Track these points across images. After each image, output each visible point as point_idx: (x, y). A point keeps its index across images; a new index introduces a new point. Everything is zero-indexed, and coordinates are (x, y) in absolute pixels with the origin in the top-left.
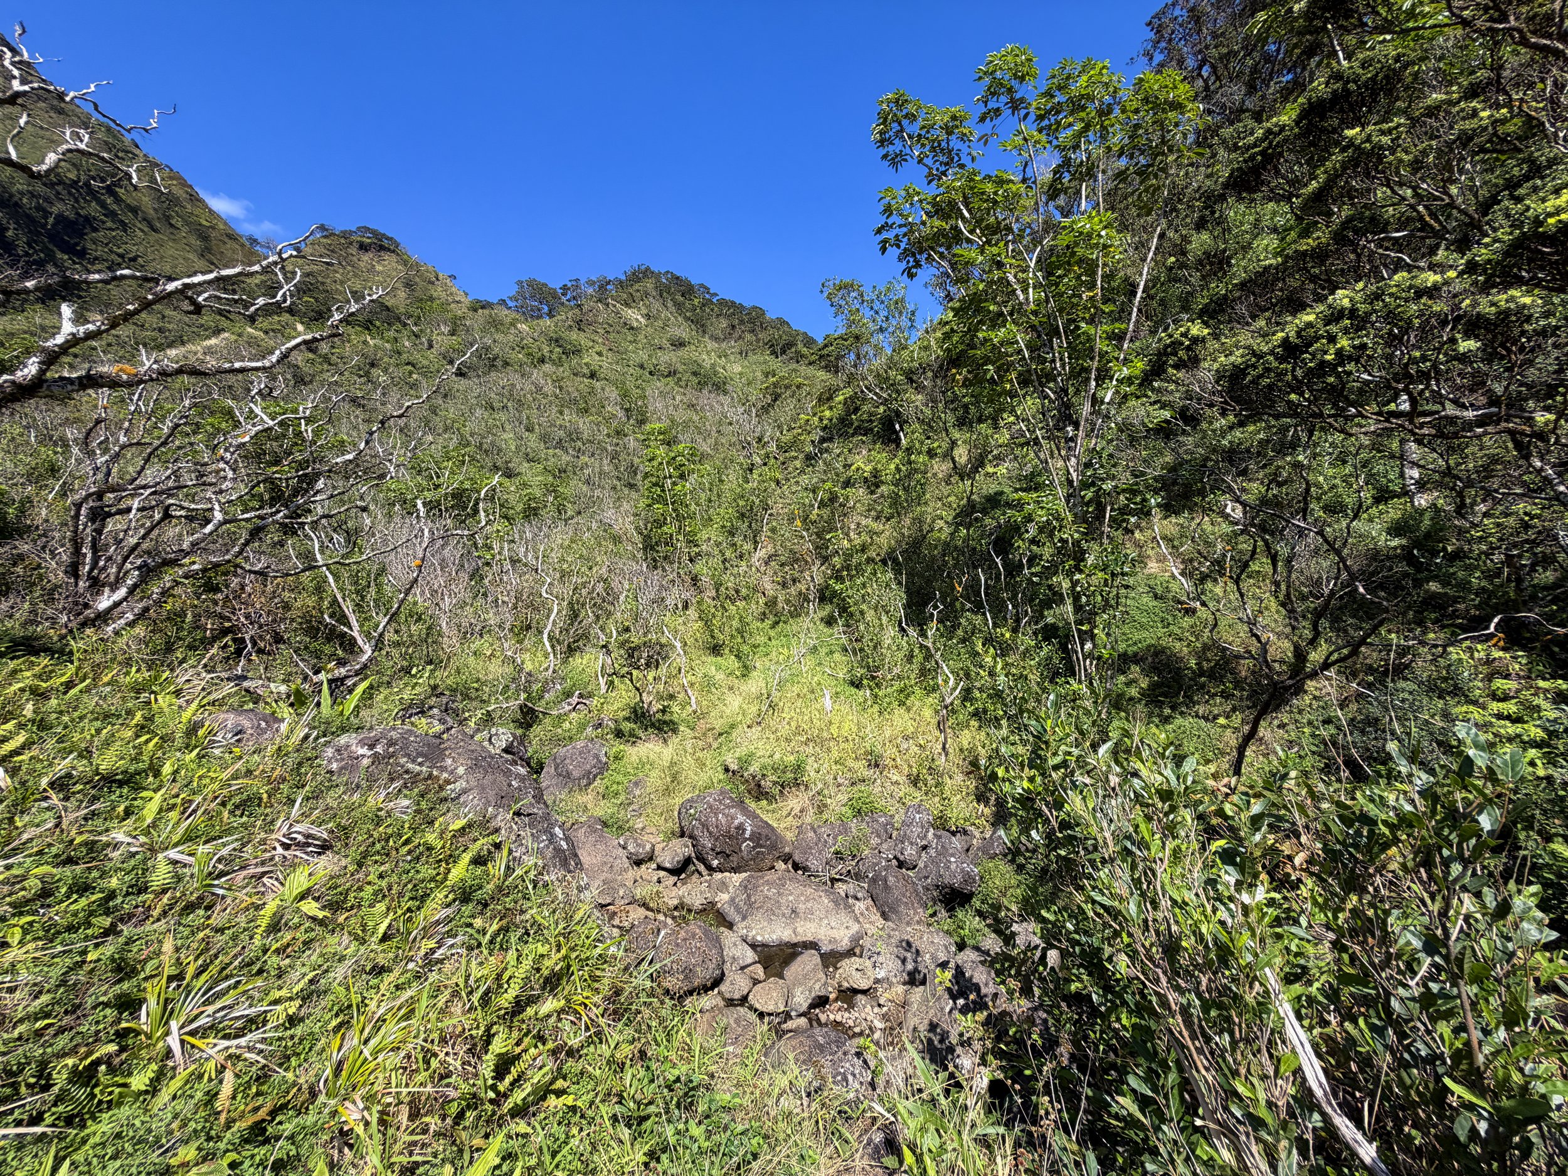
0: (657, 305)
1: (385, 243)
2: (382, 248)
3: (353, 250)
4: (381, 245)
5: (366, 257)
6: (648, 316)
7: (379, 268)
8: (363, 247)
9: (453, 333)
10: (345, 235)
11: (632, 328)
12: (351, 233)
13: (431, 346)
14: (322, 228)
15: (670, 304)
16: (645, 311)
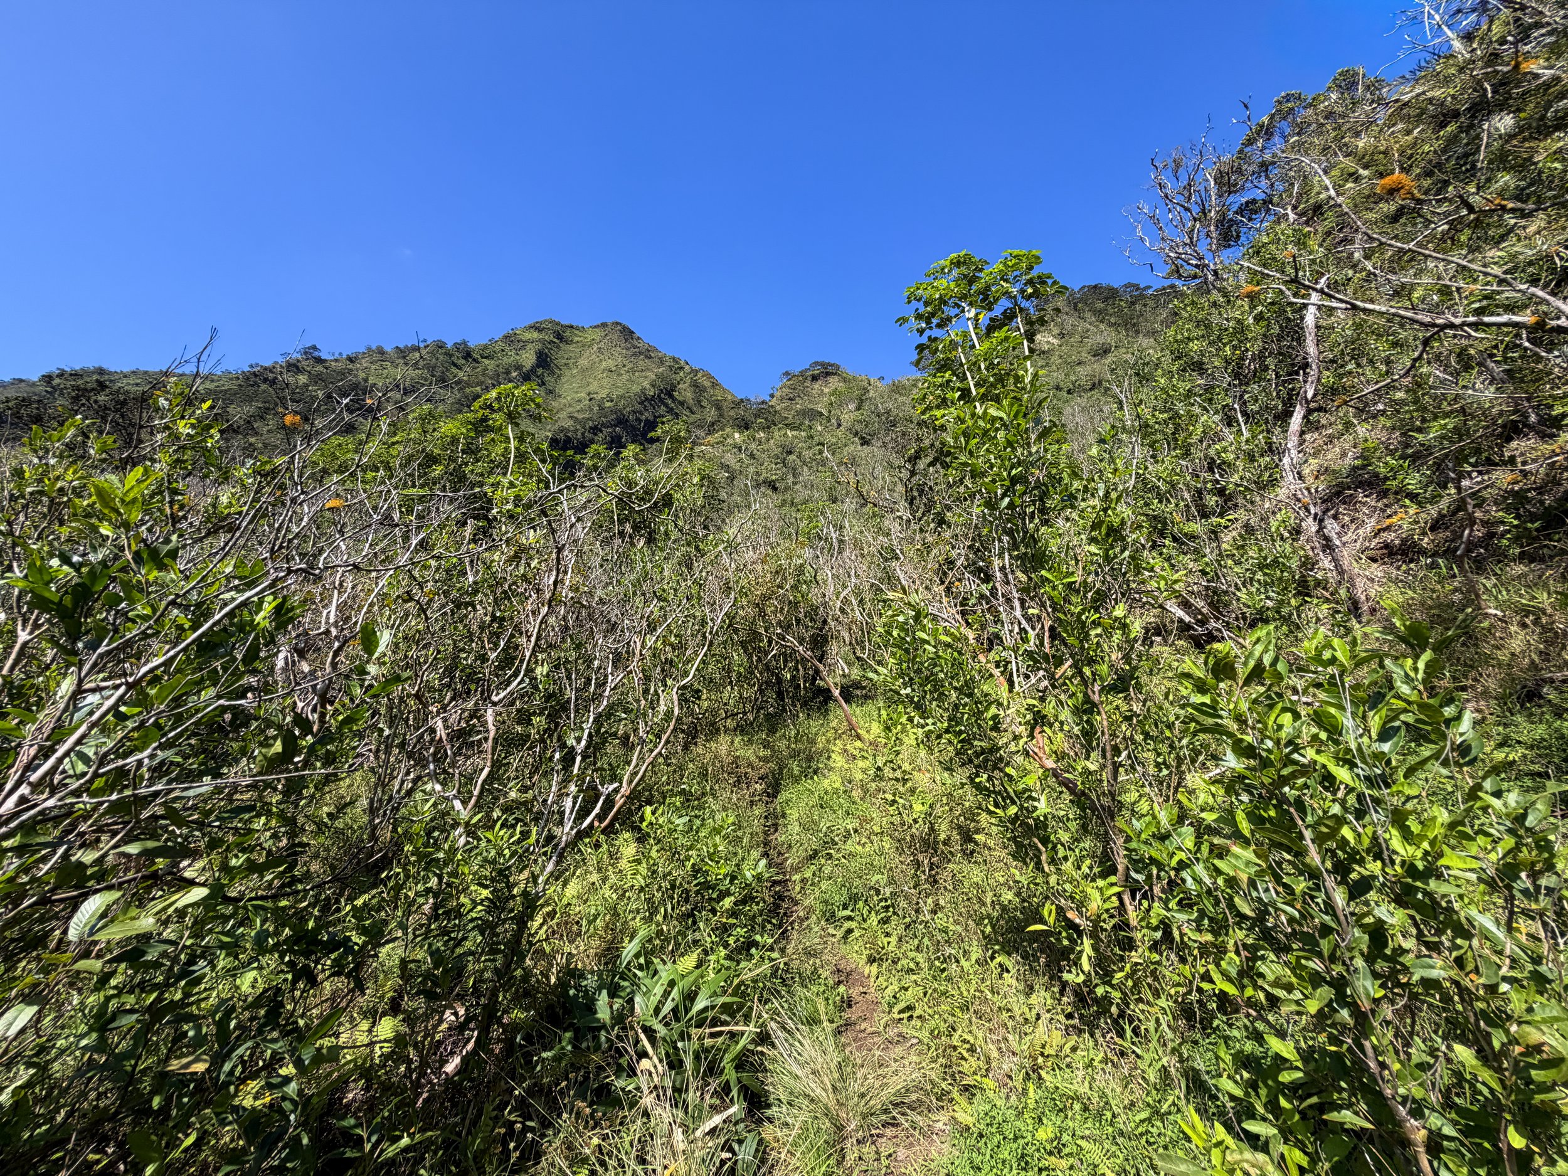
0: (1069, 321)
1: (830, 369)
2: (828, 374)
3: (808, 383)
4: (826, 371)
5: (817, 386)
6: (1062, 335)
7: (826, 390)
8: (815, 378)
9: (859, 408)
10: (802, 374)
11: (1044, 352)
12: (806, 370)
13: (839, 425)
14: (787, 373)
15: (1088, 315)
16: (1056, 331)
